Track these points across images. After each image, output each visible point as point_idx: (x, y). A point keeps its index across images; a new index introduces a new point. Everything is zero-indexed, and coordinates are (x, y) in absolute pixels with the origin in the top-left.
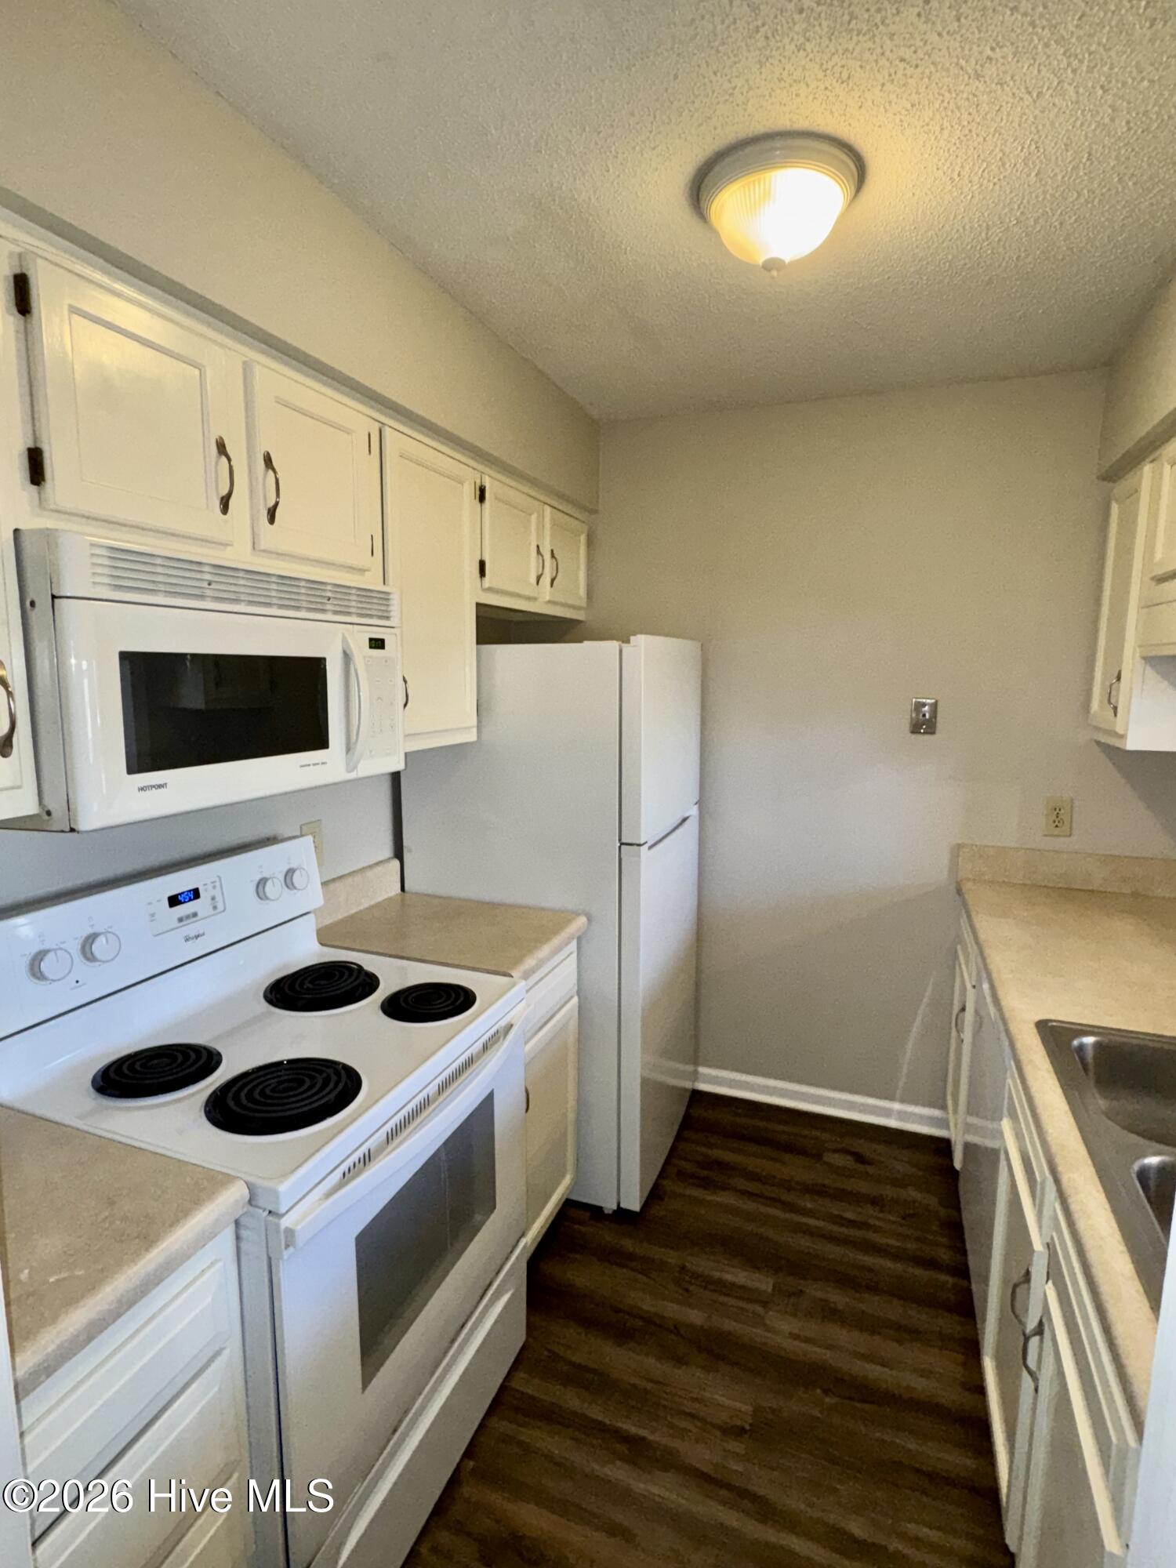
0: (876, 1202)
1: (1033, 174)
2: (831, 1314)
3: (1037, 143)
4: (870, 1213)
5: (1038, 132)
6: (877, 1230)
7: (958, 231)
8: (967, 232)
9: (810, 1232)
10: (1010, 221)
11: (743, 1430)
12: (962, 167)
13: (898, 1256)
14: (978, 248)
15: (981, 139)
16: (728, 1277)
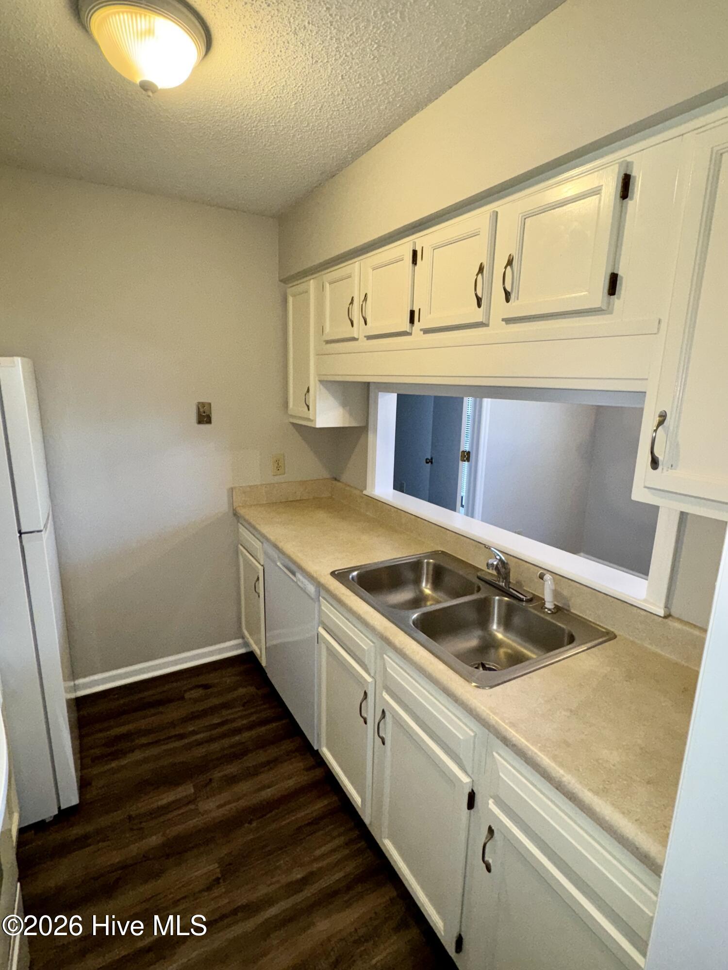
0: (225, 706)
1: (293, 103)
2: (232, 780)
3: (303, 87)
4: (226, 713)
5: (306, 81)
6: (233, 720)
7: (244, 114)
8: (248, 118)
9: (199, 743)
10: (272, 123)
11: (218, 879)
12: (263, 79)
13: (250, 727)
14: (249, 129)
15: (279, 69)
16: (164, 802)
